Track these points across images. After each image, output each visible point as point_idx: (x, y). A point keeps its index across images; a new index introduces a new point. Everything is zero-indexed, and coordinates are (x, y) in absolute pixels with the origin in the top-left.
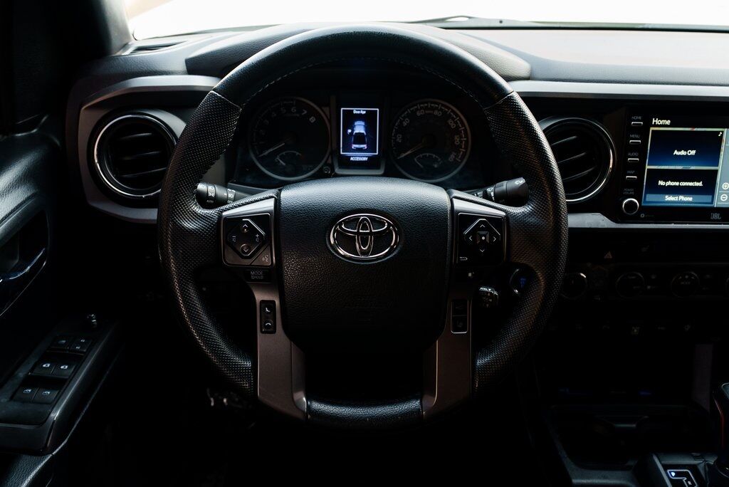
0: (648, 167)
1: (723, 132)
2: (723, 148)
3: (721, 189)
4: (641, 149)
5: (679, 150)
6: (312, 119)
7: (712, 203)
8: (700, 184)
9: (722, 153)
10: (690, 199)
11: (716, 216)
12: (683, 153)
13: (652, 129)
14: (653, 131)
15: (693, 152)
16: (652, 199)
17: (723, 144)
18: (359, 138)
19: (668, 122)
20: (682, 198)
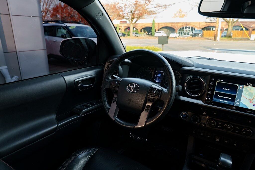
0: (215, 91)
1: (238, 85)
2: (238, 90)
3: (237, 101)
4: (214, 87)
5: (225, 88)
6: (150, 72)
7: (234, 104)
8: (230, 98)
9: (238, 91)
10: (227, 102)
11: (234, 108)
12: (226, 89)
13: (217, 82)
14: (218, 82)
15: (229, 89)
16: (216, 100)
17: (238, 89)
18: (159, 77)
19: (222, 81)
20: (225, 101)
